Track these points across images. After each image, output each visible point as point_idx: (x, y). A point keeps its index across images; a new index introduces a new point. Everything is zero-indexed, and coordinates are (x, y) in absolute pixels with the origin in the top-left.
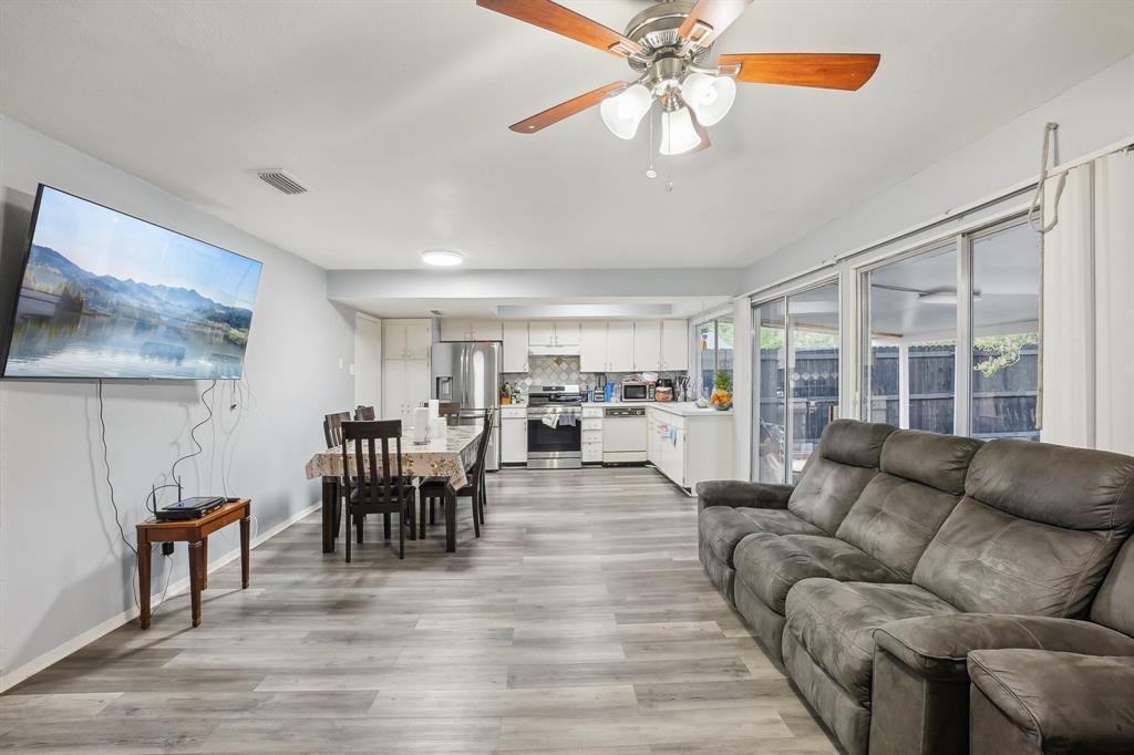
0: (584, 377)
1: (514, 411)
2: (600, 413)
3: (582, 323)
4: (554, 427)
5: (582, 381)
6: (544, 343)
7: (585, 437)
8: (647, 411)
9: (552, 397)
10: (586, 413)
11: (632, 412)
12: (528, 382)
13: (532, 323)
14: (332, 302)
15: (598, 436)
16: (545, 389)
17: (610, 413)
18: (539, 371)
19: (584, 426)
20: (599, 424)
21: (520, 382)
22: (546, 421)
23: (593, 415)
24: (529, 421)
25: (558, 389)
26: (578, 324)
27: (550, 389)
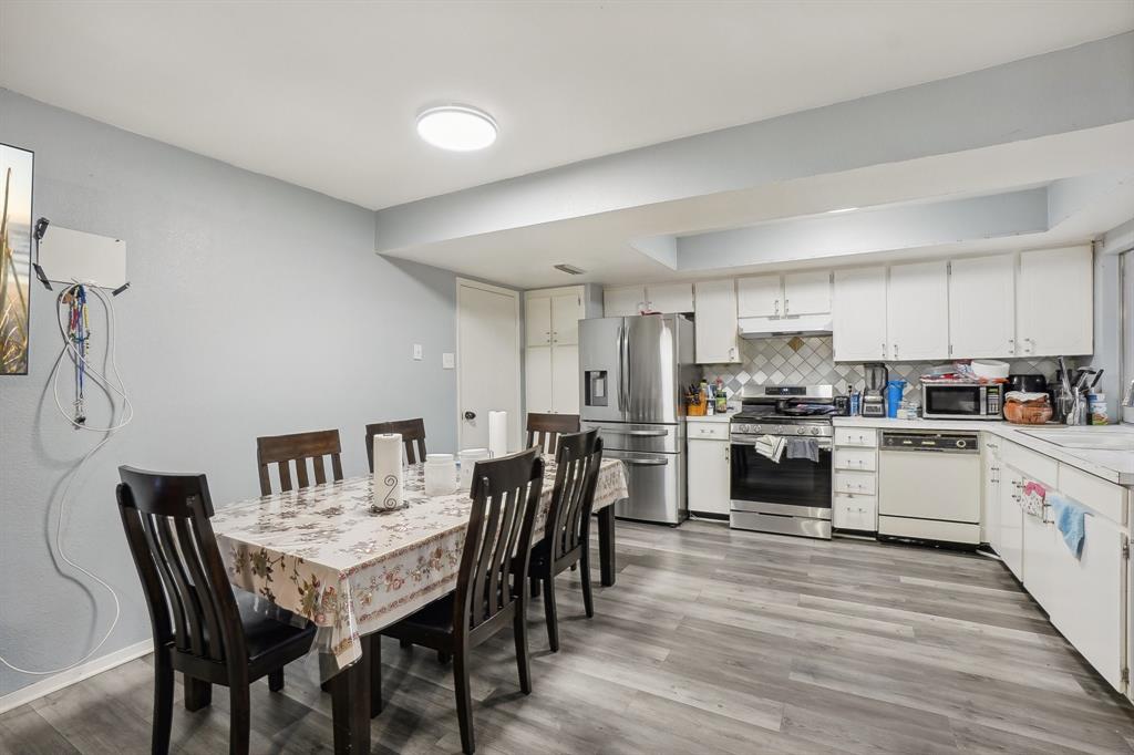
0: (843, 371)
1: (708, 427)
2: (872, 439)
3: (833, 272)
4: (777, 459)
5: (839, 377)
6: (762, 313)
7: (839, 482)
8: (983, 442)
9: (781, 405)
10: (841, 437)
11: (946, 442)
12: (743, 378)
13: (740, 281)
14: (386, 257)
15: (869, 482)
16: (770, 391)
17: (893, 440)
18: (760, 360)
19: (839, 460)
20: (869, 459)
21: (728, 379)
22: (762, 449)
23: (855, 441)
24: (733, 446)
25: (793, 390)
26: (827, 275)
27: (779, 390)
